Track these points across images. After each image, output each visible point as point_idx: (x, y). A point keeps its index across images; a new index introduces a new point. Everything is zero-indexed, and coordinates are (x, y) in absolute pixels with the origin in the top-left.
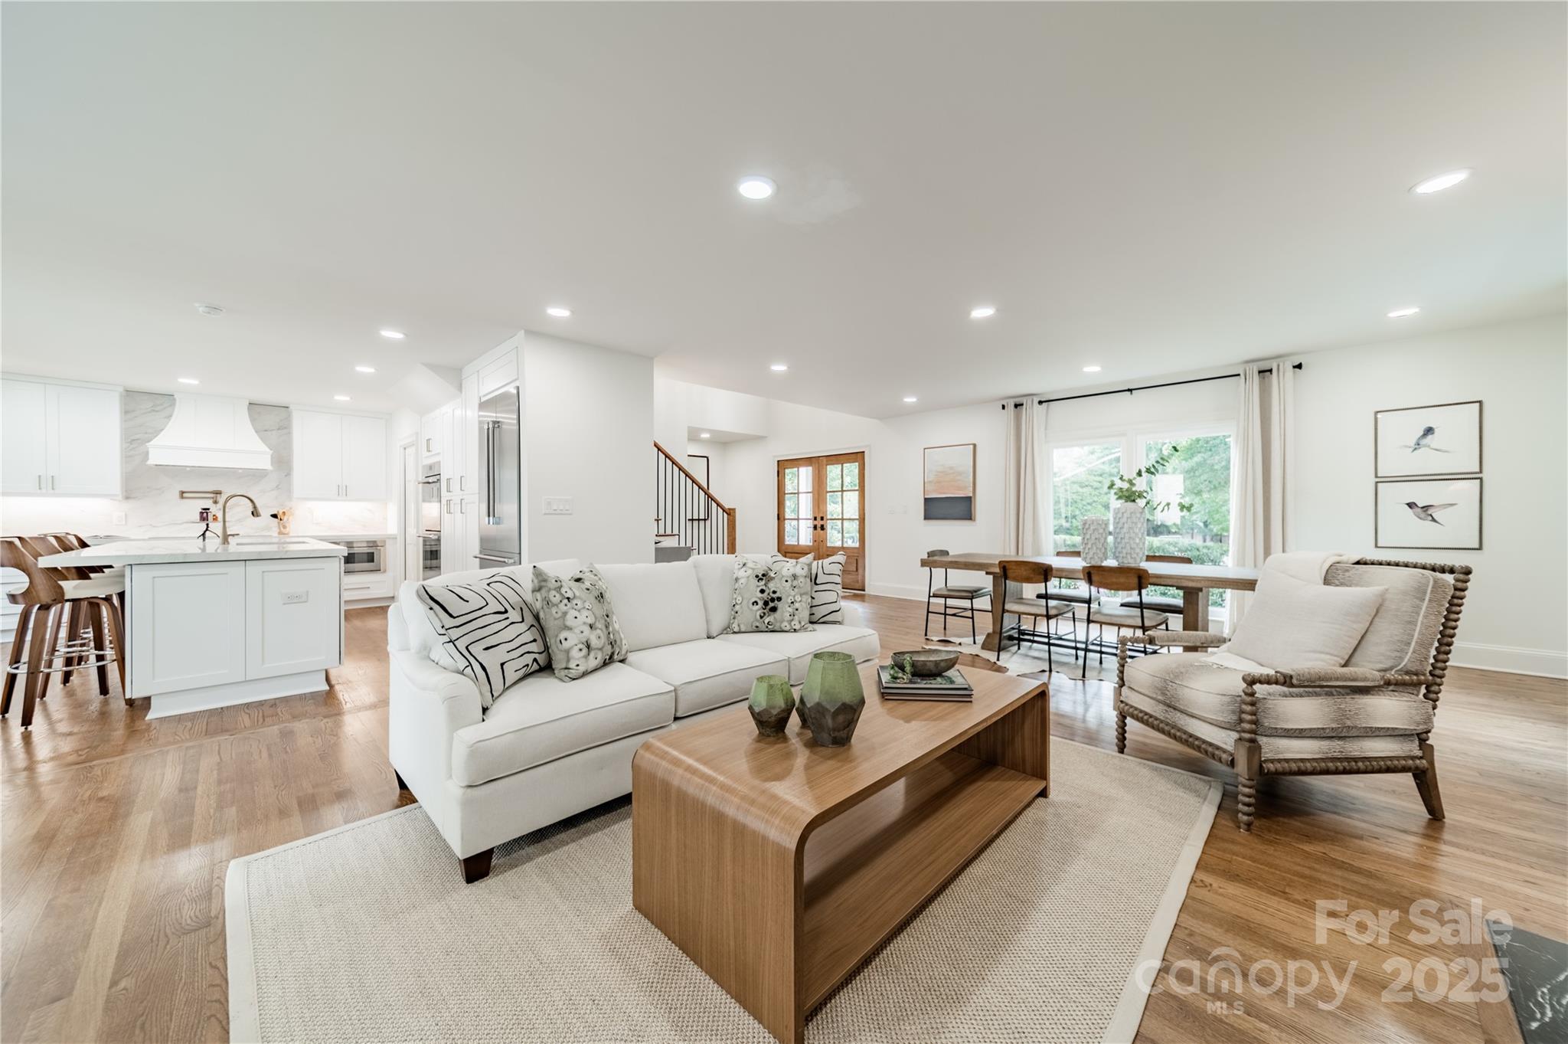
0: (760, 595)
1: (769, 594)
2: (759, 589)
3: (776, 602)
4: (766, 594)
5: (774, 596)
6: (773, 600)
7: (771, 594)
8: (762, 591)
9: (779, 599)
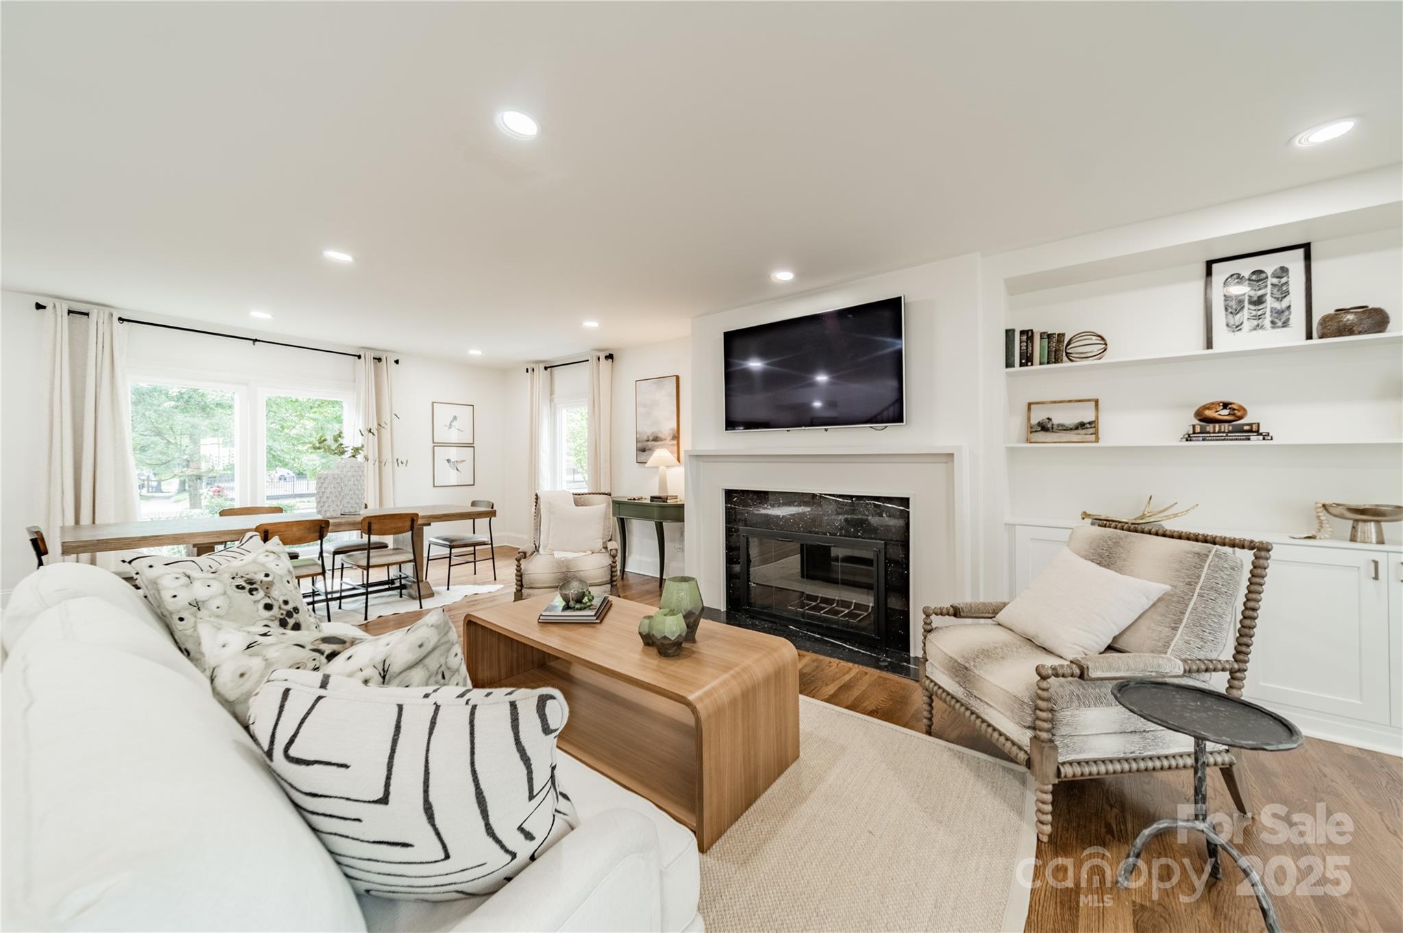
0: (267, 614)
1: (280, 608)
2: (261, 606)
3: (295, 615)
4: (275, 609)
5: (289, 607)
6: (289, 614)
7: (284, 607)
8: (268, 607)
9: (296, 610)
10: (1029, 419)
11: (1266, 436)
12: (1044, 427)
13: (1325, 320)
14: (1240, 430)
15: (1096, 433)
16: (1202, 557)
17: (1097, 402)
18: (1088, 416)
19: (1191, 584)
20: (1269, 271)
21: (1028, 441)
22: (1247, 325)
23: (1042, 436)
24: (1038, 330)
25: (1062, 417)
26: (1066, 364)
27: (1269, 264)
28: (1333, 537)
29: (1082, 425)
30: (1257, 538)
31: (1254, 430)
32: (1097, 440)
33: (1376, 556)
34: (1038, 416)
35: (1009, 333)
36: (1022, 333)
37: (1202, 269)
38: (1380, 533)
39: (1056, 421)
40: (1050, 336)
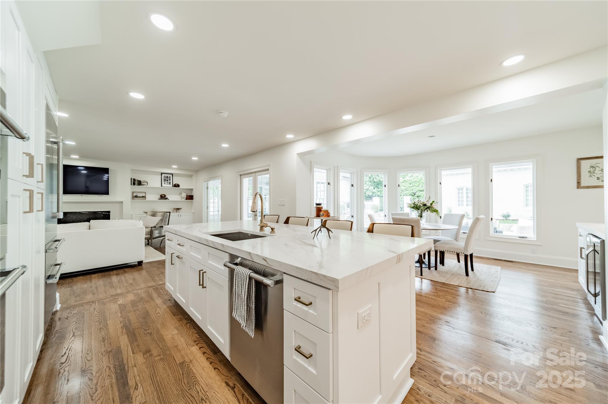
10: (133, 195)
11: (168, 199)
12: (136, 197)
13: (174, 185)
14: (165, 198)
15: (145, 198)
16: (165, 214)
17: (145, 193)
18: (144, 195)
19: (164, 217)
20: (169, 177)
21: (133, 199)
22: (166, 184)
23: (136, 198)
24: (136, 179)
25: (139, 195)
26: (141, 186)
27: (169, 176)
28: (175, 212)
29: (143, 197)
30: (169, 211)
31: (167, 198)
32: (146, 199)
33: (179, 214)
34: (135, 195)
35: (131, 179)
36: (133, 179)
37: (161, 174)
38: (179, 211)
39: (138, 196)
40: (139, 181)
